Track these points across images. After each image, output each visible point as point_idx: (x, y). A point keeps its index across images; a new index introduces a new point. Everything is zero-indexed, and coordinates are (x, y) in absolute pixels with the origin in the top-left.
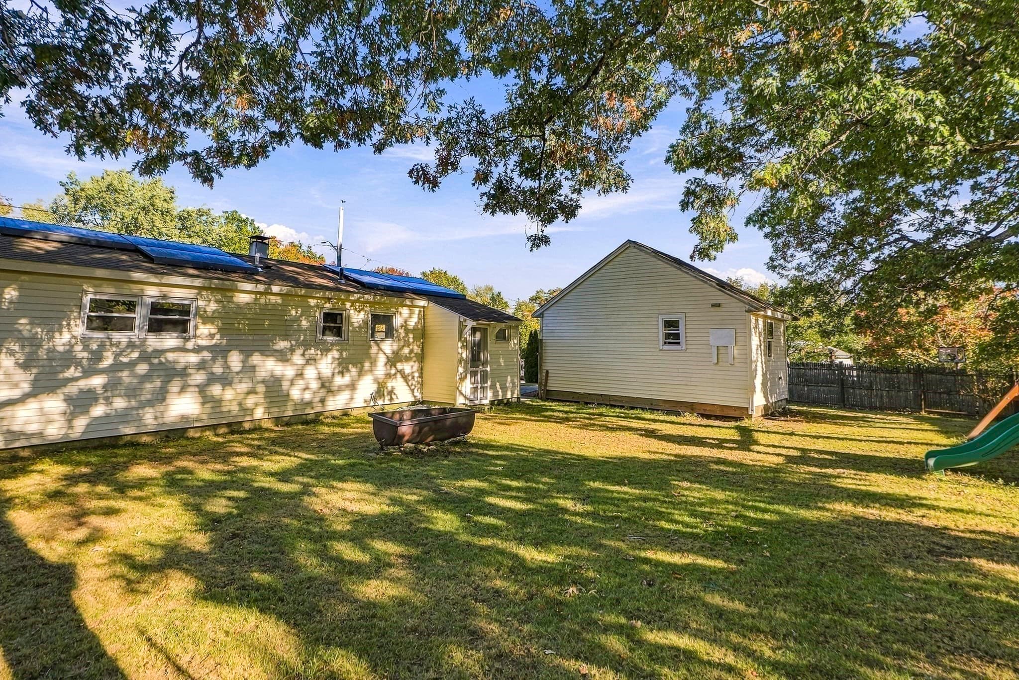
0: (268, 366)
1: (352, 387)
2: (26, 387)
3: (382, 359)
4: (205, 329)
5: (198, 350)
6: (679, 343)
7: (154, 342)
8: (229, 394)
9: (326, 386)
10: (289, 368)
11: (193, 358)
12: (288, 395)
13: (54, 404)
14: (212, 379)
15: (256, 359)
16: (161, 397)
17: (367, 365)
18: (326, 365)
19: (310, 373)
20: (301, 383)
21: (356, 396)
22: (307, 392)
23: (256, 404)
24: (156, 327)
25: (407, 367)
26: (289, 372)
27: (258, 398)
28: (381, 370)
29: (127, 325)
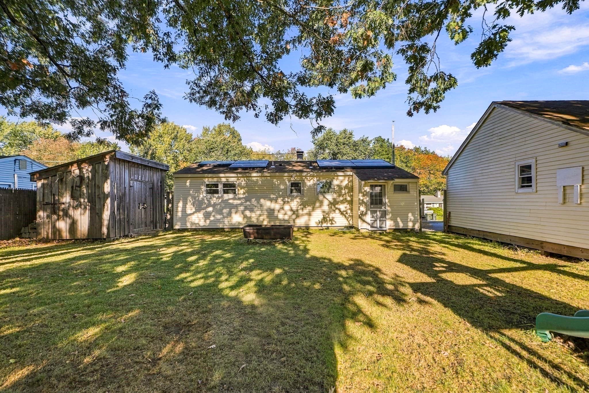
0: (267, 204)
1: (309, 214)
2: (194, 210)
3: (326, 202)
4: (242, 191)
5: (239, 199)
6: (531, 186)
7: (226, 197)
8: (253, 215)
9: (295, 213)
10: (277, 205)
11: (239, 202)
12: (277, 216)
13: (201, 215)
14: (246, 208)
15: (262, 201)
16: (229, 214)
17: (318, 204)
18: (295, 204)
19: (287, 207)
20: (282, 212)
21: (311, 219)
22: (286, 216)
23: (264, 219)
24: (226, 192)
25: (342, 207)
26: (277, 207)
27: (265, 217)
28: (326, 208)
29: (217, 192)
